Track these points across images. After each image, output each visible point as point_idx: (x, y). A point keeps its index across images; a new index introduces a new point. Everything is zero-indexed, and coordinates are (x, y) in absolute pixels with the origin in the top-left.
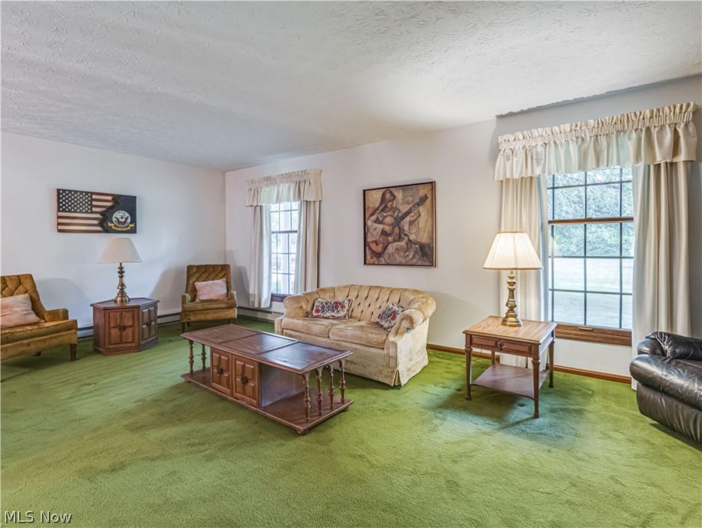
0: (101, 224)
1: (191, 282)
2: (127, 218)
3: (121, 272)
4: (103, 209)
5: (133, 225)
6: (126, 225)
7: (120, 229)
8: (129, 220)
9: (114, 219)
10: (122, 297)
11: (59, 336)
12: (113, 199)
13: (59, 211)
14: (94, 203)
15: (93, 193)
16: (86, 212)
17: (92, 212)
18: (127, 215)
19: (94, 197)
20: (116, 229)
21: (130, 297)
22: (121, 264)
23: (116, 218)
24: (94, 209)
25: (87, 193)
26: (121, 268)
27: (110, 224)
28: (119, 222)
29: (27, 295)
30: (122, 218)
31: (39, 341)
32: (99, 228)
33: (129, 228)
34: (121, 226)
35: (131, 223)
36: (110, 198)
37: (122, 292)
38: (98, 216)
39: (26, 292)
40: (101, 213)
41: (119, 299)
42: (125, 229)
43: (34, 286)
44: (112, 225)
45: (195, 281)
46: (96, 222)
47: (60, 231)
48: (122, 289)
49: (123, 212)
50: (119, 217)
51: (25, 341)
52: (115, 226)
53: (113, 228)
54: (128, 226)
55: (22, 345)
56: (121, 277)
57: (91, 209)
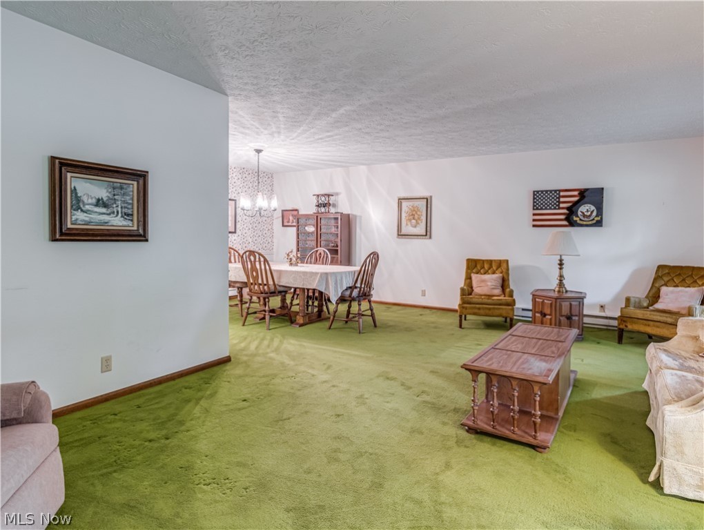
0: (567, 219)
1: (657, 285)
2: (593, 211)
3: (561, 264)
4: (569, 205)
5: (599, 218)
6: (591, 218)
7: (585, 223)
8: (595, 213)
9: (579, 213)
10: (560, 288)
11: (500, 309)
12: (579, 194)
13: (534, 209)
14: (562, 200)
15: (560, 191)
16: (555, 209)
17: (559, 208)
18: (593, 208)
19: (562, 194)
20: (581, 222)
21: (568, 289)
22: (561, 256)
23: (581, 212)
24: (562, 205)
25: (555, 191)
26: (561, 260)
27: (575, 218)
28: (584, 216)
29: (501, 275)
30: (588, 211)
31: (486, 308)
32: (565, 223)
33: (594, 222)
34: (586, 219)
35: (597, 216)
36: (576, 193)
37: (561, 284)
38: (565, 211)
39: (501, 273)
40: (568, 209)
41: (557, 289)
42: (590, 223)
43: (508, 269)
44: (578, 219)
45: (663, 285)
46: (563, 217)
47: (534, 226)
48: (561, 280)
49: (589, 205)
50: (584, 211)
51: (477, 306)
52: (581, 220)
53: (579, 222)
54: (593, 219)
55: (475, 308)
56: (561, 269)
57: (558, 205)
